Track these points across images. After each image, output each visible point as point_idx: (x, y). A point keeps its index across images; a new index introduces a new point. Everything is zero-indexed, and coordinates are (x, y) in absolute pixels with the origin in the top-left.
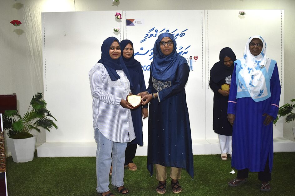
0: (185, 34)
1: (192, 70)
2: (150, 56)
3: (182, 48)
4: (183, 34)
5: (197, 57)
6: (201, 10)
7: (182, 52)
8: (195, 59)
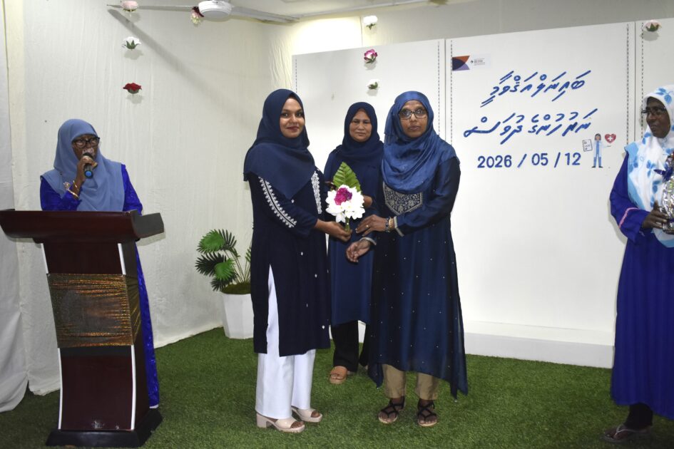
0: (583, 82)
1: (600, 167)
2: (502, 134)
3: (577, 114)
4: (578, 82)
5: (614, 137)
6: (627, 23)
7: (576, 124)
8: (608, 141)
